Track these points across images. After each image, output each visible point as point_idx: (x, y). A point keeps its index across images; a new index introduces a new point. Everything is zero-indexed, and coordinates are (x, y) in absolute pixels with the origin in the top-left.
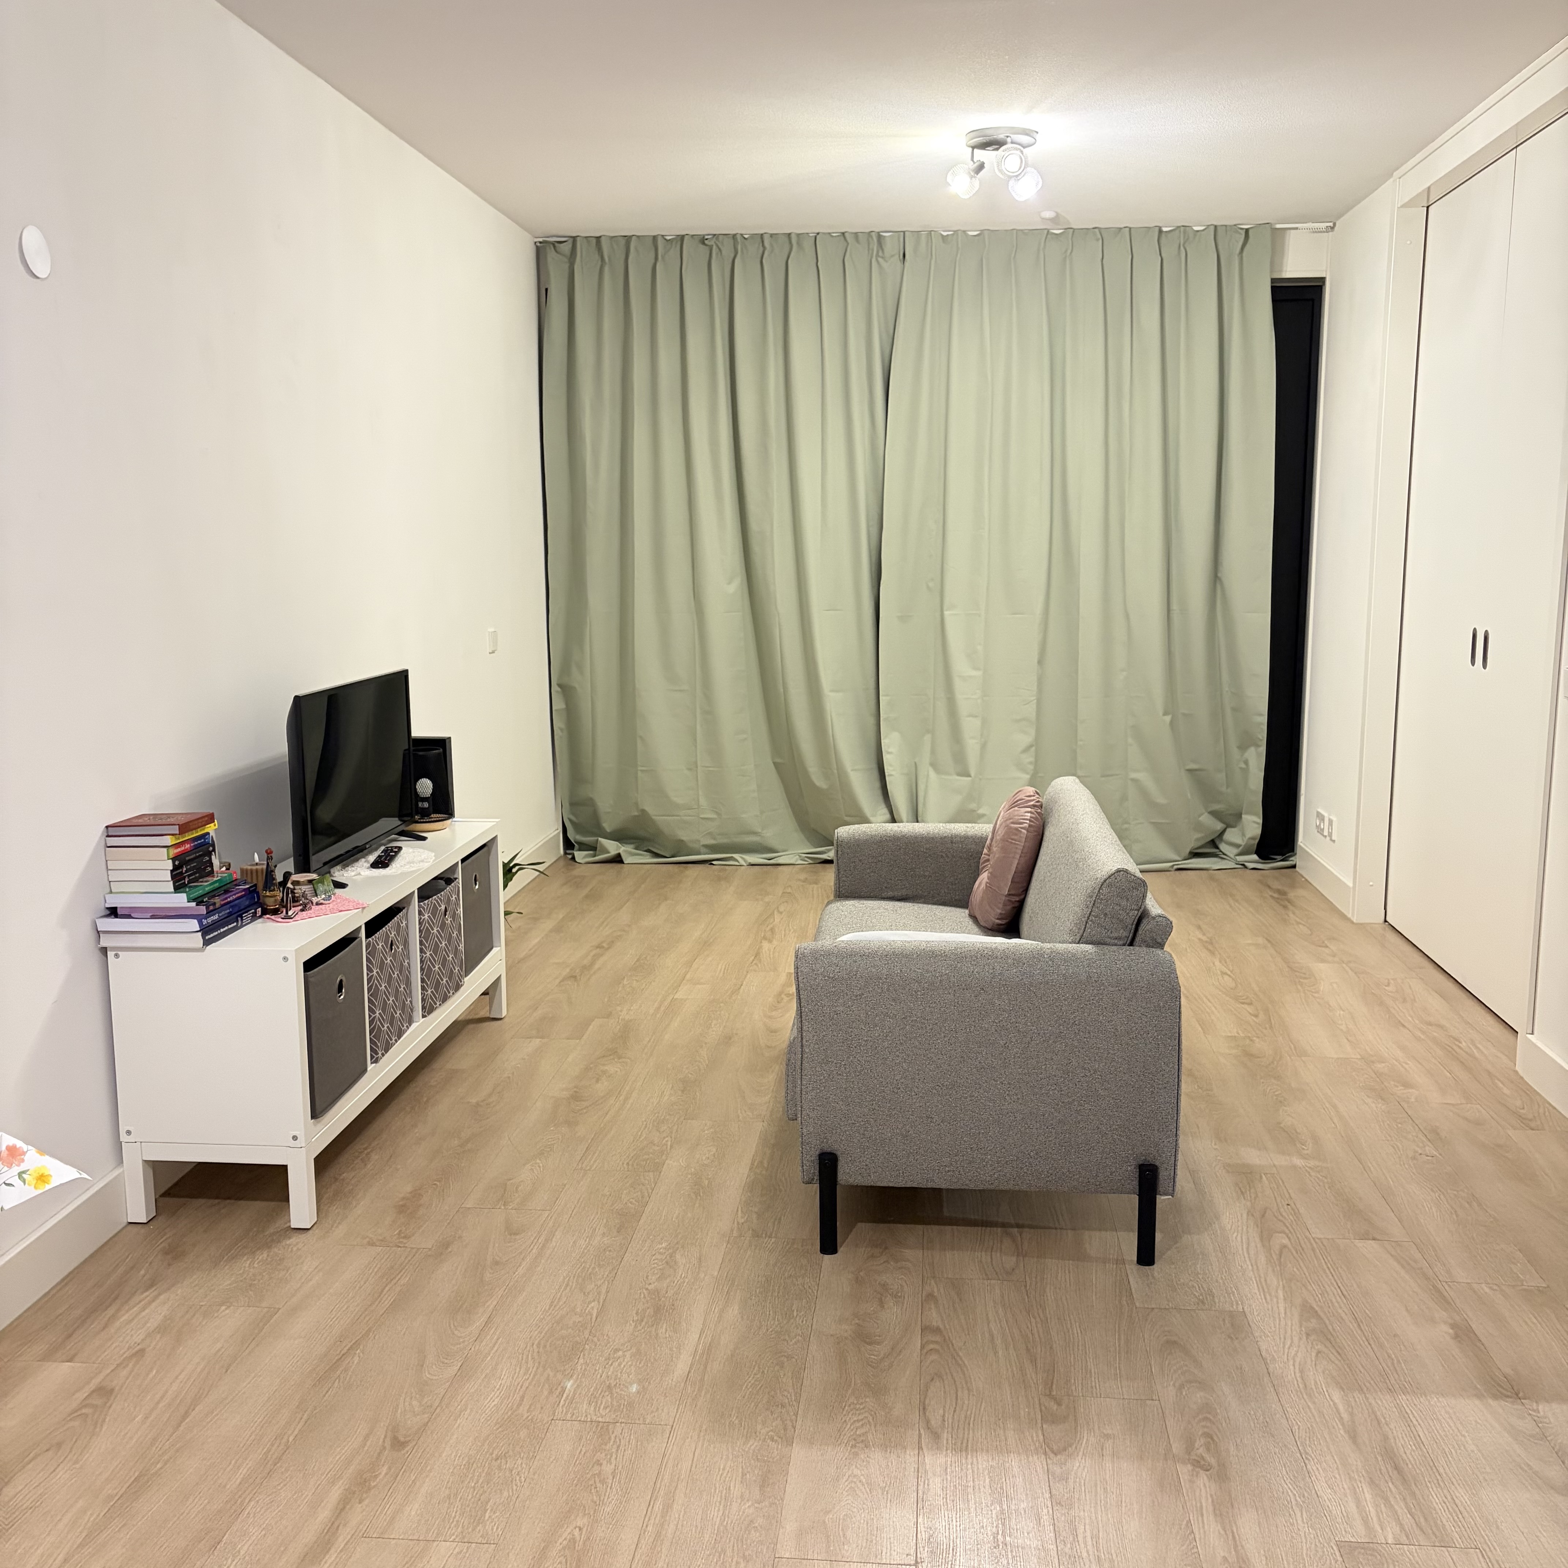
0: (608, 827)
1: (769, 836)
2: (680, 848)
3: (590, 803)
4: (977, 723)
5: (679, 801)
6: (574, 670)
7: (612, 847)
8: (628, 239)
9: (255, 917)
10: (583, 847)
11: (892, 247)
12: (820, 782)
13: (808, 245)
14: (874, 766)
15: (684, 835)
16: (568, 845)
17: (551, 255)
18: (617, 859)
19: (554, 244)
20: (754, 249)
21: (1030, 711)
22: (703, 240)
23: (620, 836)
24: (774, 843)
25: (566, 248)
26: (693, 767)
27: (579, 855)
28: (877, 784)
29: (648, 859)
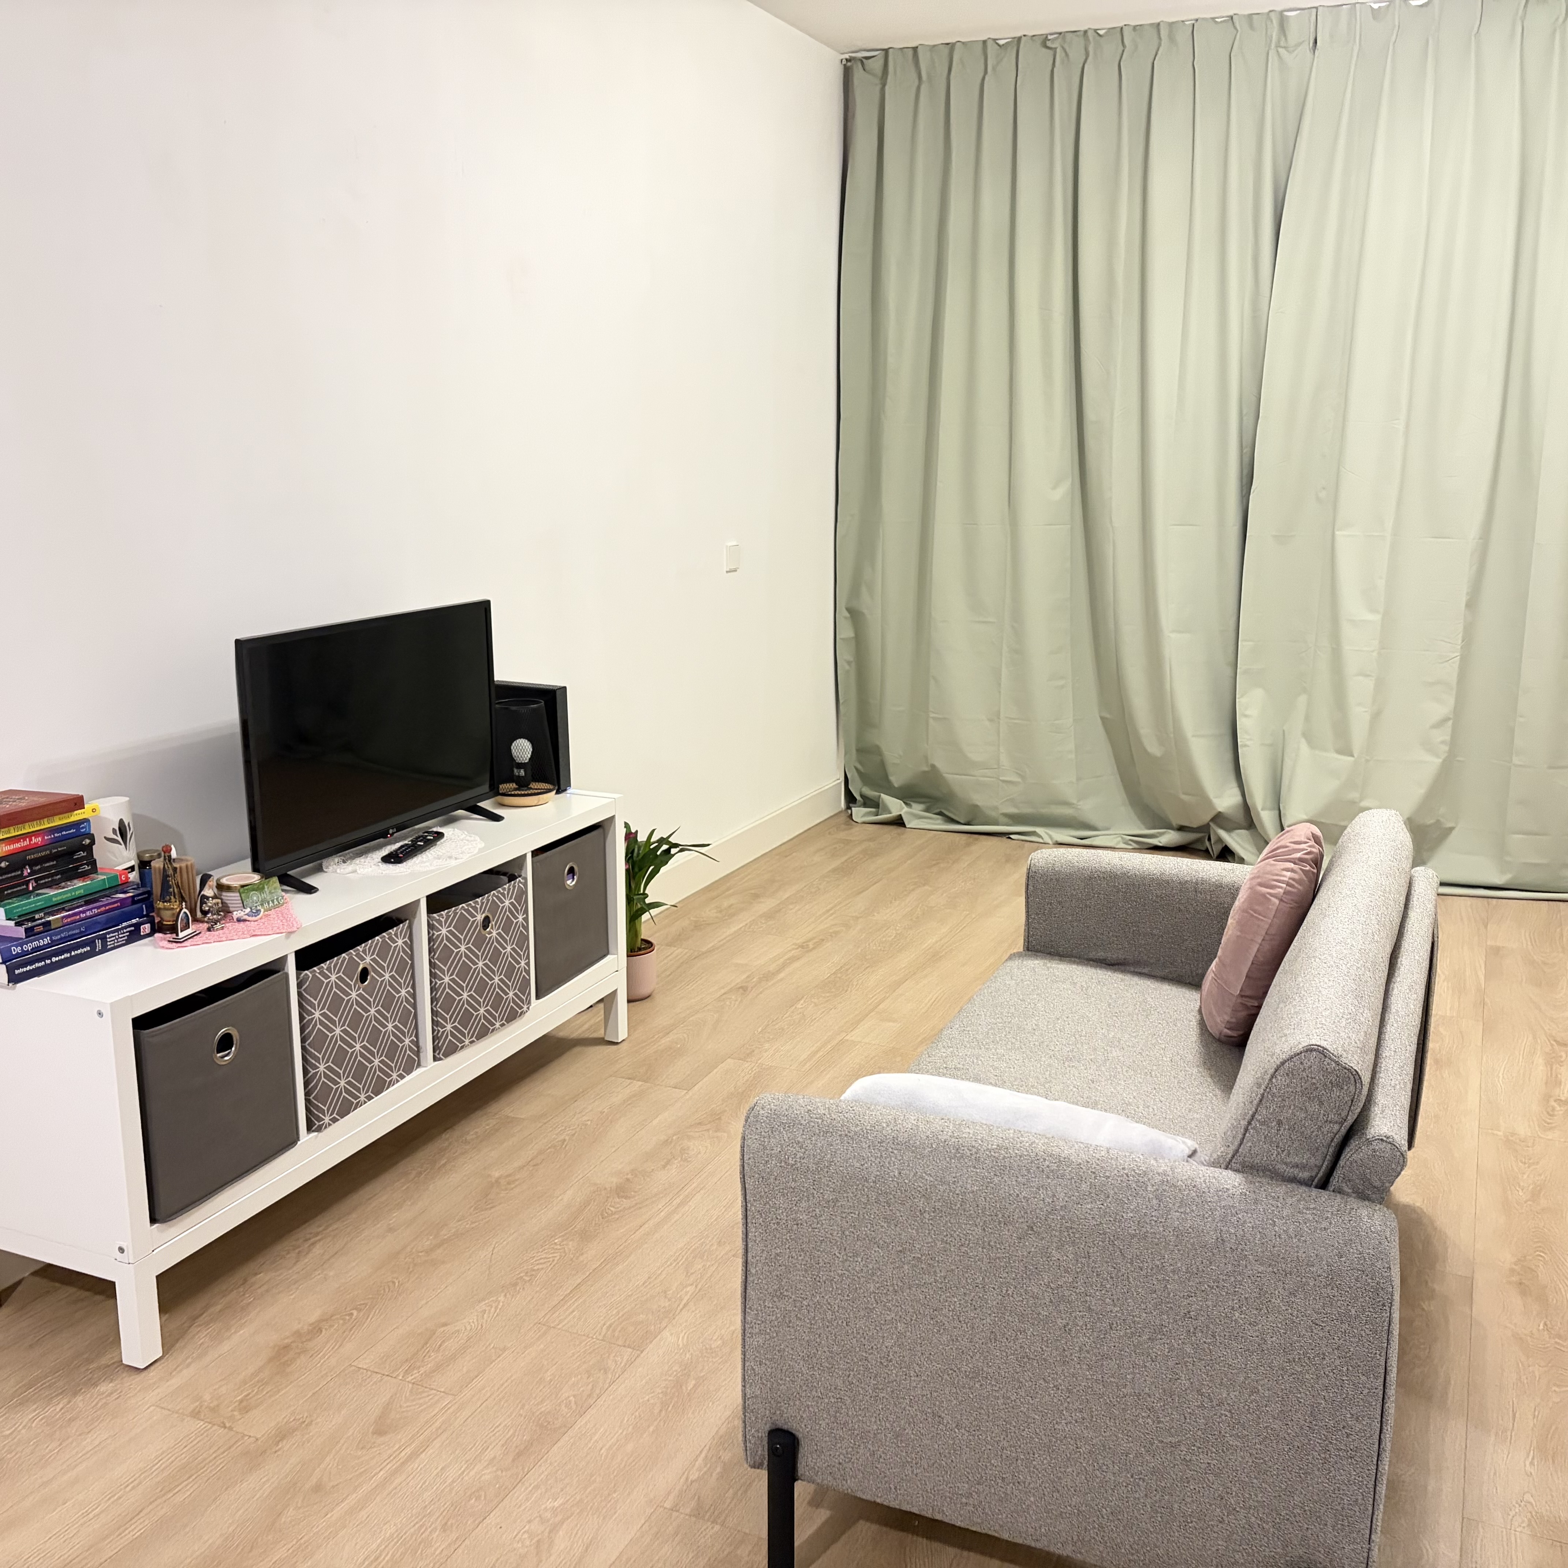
0: (896, 780)
1: (1087, 809)
2: (974, 815)
3: (877, 751)
4: (1369, 684)
5: (975, 757)
6: (864, 590)
7: (895, 806)
8: (951, 47)
9: (134, 936)
10: (868, 802)
11: (1297, 32)
12: (1153, 748)
13: (1183, 37)
14: (1226, 731)
15: (979, 799)
16: (850, 799)
17: (858, 74)
18: (899, 822)
19: (862, 61)
20: (1111, 49)
21: (1450, 671)
22: (1044, 41)
23: (908, 795)
24: (1092, 817)
25: (876, 65)
26: (994, 718)
27: (859, 813)
28: (1229, 756)
29: (939, 824)
